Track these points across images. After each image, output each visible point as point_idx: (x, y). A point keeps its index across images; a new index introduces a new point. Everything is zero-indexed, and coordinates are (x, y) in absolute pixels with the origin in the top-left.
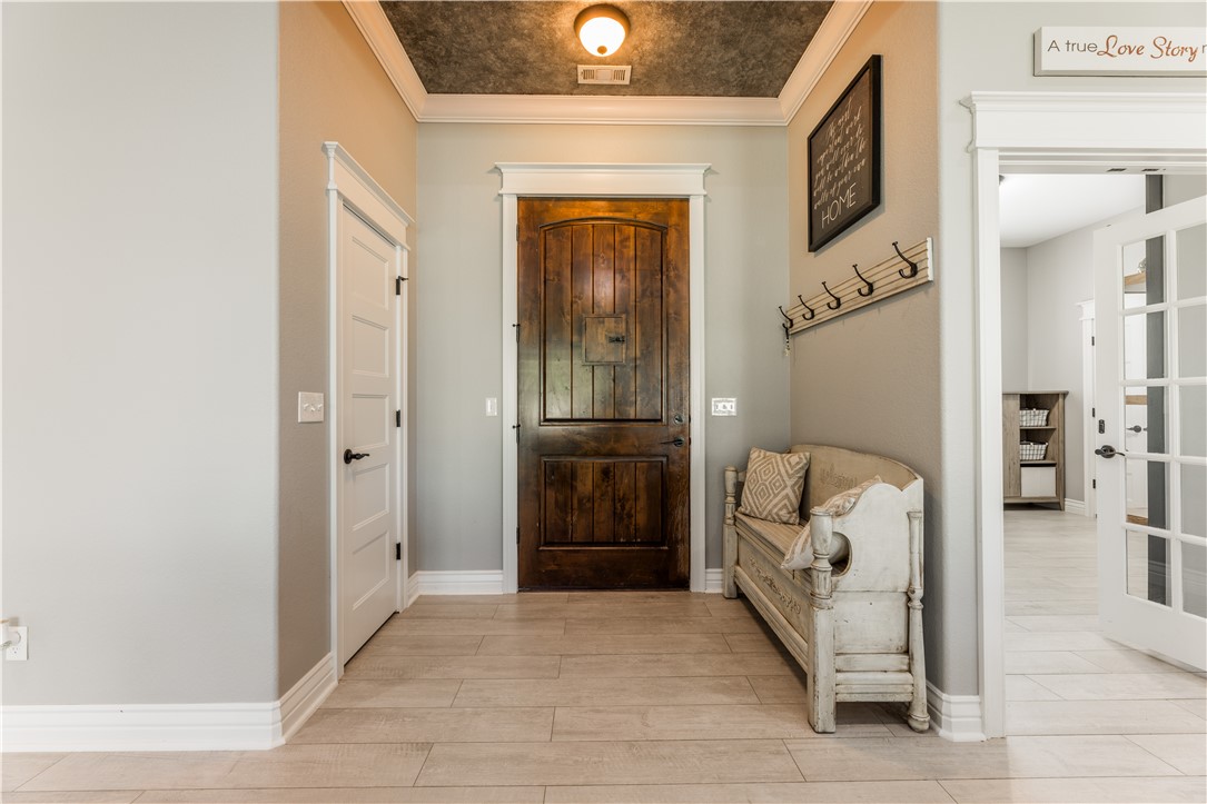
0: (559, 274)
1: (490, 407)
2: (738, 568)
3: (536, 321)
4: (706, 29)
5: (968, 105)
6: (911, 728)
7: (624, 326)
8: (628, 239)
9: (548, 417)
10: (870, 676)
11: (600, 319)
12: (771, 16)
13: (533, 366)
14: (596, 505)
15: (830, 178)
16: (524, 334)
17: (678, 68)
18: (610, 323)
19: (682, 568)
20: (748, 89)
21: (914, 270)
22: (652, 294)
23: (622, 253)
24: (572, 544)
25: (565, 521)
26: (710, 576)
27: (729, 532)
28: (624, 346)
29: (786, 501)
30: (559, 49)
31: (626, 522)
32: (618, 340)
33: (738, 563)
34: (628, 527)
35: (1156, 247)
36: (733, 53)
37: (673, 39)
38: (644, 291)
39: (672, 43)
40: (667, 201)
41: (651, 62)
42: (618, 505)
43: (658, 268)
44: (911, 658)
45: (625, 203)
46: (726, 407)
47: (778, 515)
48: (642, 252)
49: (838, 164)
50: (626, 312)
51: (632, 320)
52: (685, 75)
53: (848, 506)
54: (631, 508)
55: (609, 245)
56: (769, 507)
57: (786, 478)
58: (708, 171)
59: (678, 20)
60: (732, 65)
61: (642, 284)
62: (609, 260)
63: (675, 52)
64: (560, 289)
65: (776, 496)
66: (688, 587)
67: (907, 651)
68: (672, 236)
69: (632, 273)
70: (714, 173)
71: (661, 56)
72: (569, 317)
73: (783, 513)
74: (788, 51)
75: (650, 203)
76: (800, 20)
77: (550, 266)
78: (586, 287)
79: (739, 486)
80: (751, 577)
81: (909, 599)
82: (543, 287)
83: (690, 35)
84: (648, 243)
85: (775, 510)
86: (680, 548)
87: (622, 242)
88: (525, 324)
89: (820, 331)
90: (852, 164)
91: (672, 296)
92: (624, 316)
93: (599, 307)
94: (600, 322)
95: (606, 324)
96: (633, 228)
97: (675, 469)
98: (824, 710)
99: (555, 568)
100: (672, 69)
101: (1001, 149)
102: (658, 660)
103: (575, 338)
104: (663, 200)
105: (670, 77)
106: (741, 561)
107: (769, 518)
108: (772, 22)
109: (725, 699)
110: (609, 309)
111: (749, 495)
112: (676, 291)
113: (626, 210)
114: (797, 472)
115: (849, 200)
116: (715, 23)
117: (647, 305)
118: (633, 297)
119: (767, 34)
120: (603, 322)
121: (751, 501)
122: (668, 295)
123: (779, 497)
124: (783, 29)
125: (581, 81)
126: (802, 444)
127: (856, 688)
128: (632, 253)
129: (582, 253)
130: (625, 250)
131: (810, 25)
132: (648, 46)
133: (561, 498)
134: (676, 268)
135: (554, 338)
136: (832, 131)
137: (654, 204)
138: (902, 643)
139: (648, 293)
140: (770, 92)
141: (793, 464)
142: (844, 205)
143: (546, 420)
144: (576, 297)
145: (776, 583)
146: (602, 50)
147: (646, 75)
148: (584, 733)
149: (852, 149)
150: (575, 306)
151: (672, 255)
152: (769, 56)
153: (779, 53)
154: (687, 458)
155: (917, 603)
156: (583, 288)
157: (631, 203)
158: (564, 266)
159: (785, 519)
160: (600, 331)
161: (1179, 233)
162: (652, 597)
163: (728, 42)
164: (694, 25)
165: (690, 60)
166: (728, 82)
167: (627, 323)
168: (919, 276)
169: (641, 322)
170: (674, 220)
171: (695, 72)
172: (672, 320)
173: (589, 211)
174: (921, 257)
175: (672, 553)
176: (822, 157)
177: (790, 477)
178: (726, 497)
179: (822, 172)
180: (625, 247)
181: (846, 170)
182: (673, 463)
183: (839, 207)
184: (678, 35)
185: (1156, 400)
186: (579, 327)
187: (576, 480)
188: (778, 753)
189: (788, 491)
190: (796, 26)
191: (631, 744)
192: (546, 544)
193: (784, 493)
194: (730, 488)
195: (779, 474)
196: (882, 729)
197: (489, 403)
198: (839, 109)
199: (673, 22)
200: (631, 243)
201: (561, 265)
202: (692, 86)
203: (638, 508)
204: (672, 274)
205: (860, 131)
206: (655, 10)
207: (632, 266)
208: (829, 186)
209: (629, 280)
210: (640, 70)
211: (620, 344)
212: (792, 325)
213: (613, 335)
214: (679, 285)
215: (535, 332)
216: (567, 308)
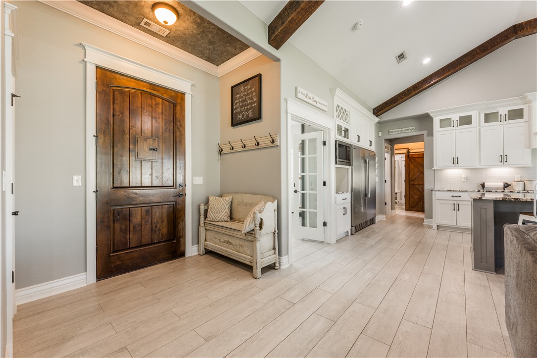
0: (122, 113)
1: (77, 181)
2: (206, 242)
3: (108, 136)
4: (206, 35)
5: (286, 100)
6: (275, 269)
7: (157, 143)
8: (158, 104)
9: (115, 186)
10: (268, 258)
11: (145, 139)
12: (228, 43)
13: (107, 159)
14: (143, 227)
15: (241, 104)
16: (101, 141)
17: (189, 41)
18: (150, 141)
19: (182, 248)
20: (209, 59)
21: (273, 141)
22: (170, 131)
23: (155, 110)
24: (130, 248)
25: (126, 238)
26: (193, 249)
27: (202, 229)
28: (157, 153)
29: (226, 214)
30: (139, 8)
31: (157, 233)
32: (154, 149)
33: (206, 240)
34: (159, 235)
35: (303, 142)
36: (211, 47)
37: (192, 32)
38: (166, 129)
39: (191, 33)
40: (177, 92)
41: (179, 34)
42: (154, 226)
43: (172, 120)
44: (275, 250)
45: (158, 88)
46: (199, 180)
47: (223, 219)
48: (165, 112)
49: (245, 101)
50: (158, 137)
51: (160, 141)
52: (190, 45)
53: (262, 209)
54: (160, 227)
55: (149, 105)
56: (220, 217)
57: (225, 206)
58: (193, 85)
59: (198, 27)
60: (208, 50)
61: (165, 125)
62: (149, 111)
63: (191, 36)
64: (122, 121)
65: (222, 212)
66: (185, 255)
67: (274, 248)
68: (178, 108)
69: (161, 120)
70: (194, 86)
71: (185, 34)
72: (128, 136)
73: (226, 218)
74: (228, 55)
75: (168, 91)
76: (236, 48)
77: (117, 107)
78: (137, 122)
79: (206, 211)
80: (215, 243)
81: (274, 234)
82: (112, 117)
83: (199, 34)
84: (168, 108)
85: (223, 217)
86: (182, 240)
87: (155, 105)
88: (101, 136)
89: (235, 154)
90: (250, 103)
91: (178, 133)
92: (157, 139)
93: (144, 133)
94: (145, 140)
95: (148, 142)
96: (161, 100)
97: (179, 207)
98: (259, 271)
99: (120, 263)
100: (186, 41)
101: (292, 114)
102: (196, 281)
103: (131, 147)
104: (174, 91)
105: (183, 42)
106: (208, 239)
107: (220, 221)
108: (228, 45)
109: (226, 282)
110: (150, 135)
111: (211, 214)
112: (180, 131)
113: (158, 91)
114: (229, 203)
115: (250, 114)
116: (210, 36)
117: (167, 135)
118: (161, 131)
119: (224, 47)
120: (147, 140)
121: (212, 215)
122: (176, 133)
123: (224, 213)
124: (230, 48)
125: (142, 24)
126: (228, 193)
127: (265, 262)
128: (160, 111)
129: (135, 105)
130: (157, 109)
131: (238, 52)
132: (181, 29)
133: (123, 227)
134: (180, 122)
135: (119, 146)
136: (242, 89)
137: (170, 91)
138: (273, 247)
139: (168, 130)
140: (216, 64)
141: (227, 200)
142: (247, 115)
143: (114, 187)
144: (132, 126)
145: (230, 241)
146: (166, 22)
147: (174, 37)
148: (191, 311)
149: (251, 99)
150: (131, 131)
151: (178, 115)
152: (222, 53)
153: (225, 54)
154: (184, 201)
155: (276, 235)
156: (135, 122)
157: (160, 88)
158: (125, 109)
159: (226, 220)
160: (145, 144)
161: (309, 139)
162: (172, 263)
163: (210, 43)
164: (203, 32)
165: (194, 41)
166: (204, 54)
167: (158, 142)
168: (275, 143)
169: (164, 143)
170: (179, 101)
171: (194, 46)
172: (178, 144)
173: (139, 86)
174: (276, 138)
175: (178, 243)
176: (238, 96)
177: (227, 205)
178: (200, 216)
179: (238, 101)
180: (157, 107)
181: (248, 105)
182: (179, 204)
183: (245, 115)
184: (195, 31)
185: (303, 178)
186: (135, 142)
187: (132, 217)
188: (252, 287)
189: (227, 210)
190: (234, 50)
191: (210, 305)
192: (114, 252)
193: (225, 211)
194: (202, 212)
195: (223, 204)
196: (270, 272)
197: (75, 178)
198: (246, 83)
199: (195, 27)
200: (160, 106)
201: (123, 109)
202: (190, 50)
203: (163, 226)
204: (178, 124)
205: (254, 94)
206: (191, 19)
207: (160, 117)
208: (241, 107)
209: (159, 123)
210: (172, 34)
211: (155, 152)
212: (222, 150)
213: (151, 147)
214: (181, 129)
215: (107, 141)
216: (127, 131)
